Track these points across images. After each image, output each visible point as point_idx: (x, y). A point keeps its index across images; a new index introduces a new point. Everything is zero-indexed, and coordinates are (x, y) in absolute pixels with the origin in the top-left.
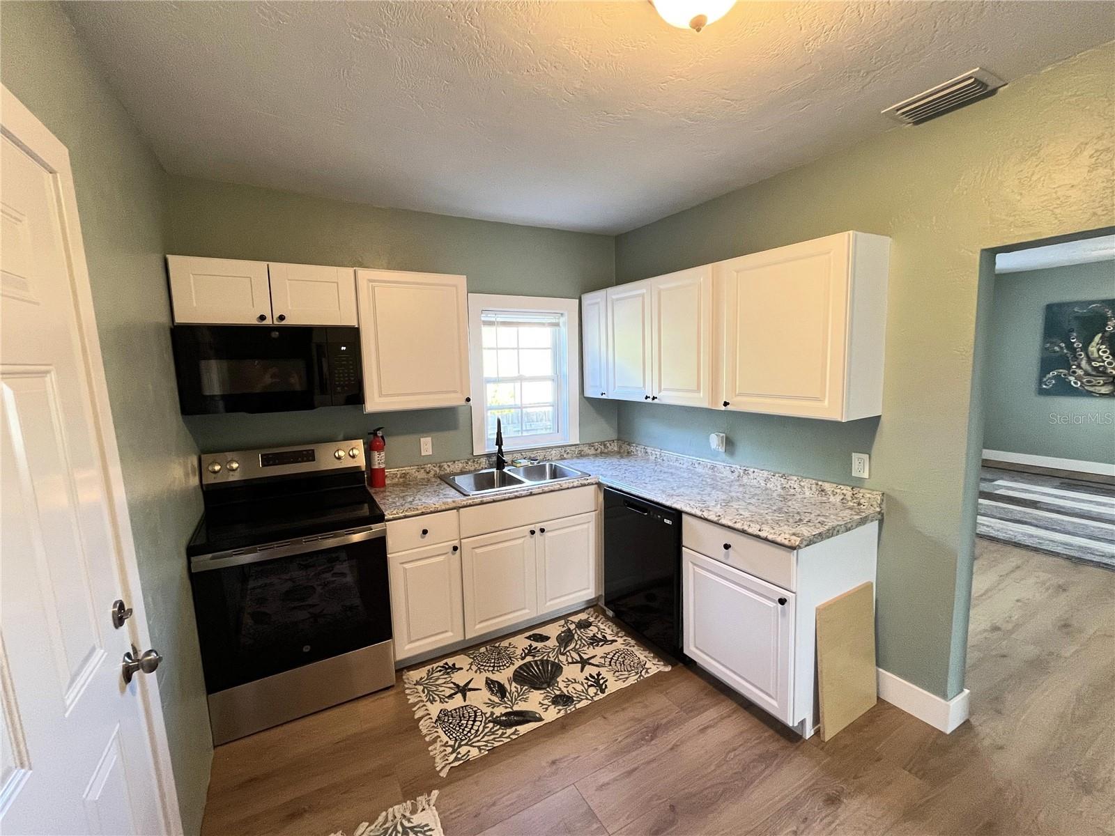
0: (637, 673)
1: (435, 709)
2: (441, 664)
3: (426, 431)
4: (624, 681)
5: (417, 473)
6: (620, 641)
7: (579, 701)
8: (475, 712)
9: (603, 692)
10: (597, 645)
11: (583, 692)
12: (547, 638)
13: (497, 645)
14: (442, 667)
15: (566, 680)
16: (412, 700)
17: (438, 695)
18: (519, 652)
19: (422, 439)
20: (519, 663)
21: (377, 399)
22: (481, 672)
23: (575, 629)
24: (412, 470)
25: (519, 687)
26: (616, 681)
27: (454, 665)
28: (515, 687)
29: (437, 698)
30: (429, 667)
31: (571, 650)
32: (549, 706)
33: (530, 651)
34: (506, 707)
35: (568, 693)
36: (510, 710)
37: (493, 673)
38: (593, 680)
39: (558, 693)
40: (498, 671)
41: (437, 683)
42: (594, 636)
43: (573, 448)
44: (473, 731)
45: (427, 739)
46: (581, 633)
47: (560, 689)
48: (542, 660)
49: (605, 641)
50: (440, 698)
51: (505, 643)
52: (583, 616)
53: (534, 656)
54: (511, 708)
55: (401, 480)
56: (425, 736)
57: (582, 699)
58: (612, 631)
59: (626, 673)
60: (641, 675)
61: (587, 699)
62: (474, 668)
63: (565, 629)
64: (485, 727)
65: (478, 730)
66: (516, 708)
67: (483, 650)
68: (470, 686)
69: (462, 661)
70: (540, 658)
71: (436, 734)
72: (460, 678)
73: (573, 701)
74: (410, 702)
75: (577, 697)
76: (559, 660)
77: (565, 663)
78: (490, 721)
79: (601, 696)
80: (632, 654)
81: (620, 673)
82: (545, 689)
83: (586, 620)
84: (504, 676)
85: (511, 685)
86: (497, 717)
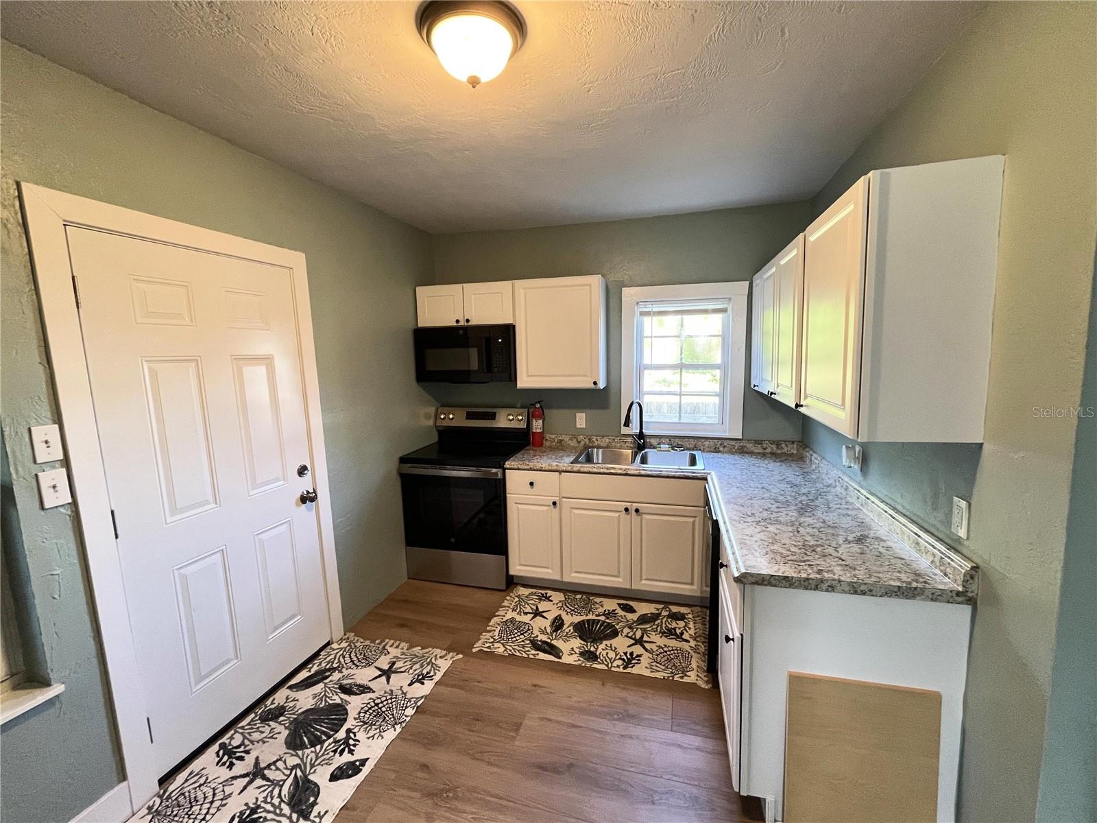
0: (672, 673)
1: (510, 615)
2: (543, 592)
3: (580, 408)
4: (652, 672)
5: (570, 442)
6: (693, 643)
7: (600, 663)
8: (529, 630)
9: (624, 668)
10: (666, 637)
11: (610, 660)
12: (634, 611)
13: (591, 598)
14: (543, 595)
15: (609, 645)
16: (506, 603)
17: (521, 608)
18: (601, 610)
19: (577, 414)
20: (591, 617)
21: (525, 378)
22: (561, 609)
23: (665, 616)
24: (566, 438)
25: (572, 631)
26: (646, 668)
27: (550, 597)
28: (570, 630)
29: (518, 611)
30: (534, 591)
31: (641, 629)
32: (576, 653)
33: (608, 614)
34: (549, 638)
35: (600, 654)
36: (549, 641)
37: (567, 614)
38: (629, 657)
39: (592, 649)
40: (572, 614)
41: (528, 602)
42: (675, 629)
43: (733, 443)
44: (515, 639)
45: (488, 628)
46: (667, 620)
47: (597, 649)
48: (609, 623)
49: (679, 637)
50: (520, 611)
51: (598, 600)
52: (683, 610)
53: (608, 618)
54: (551, 640)
55: (557, 444)
56: (489, 626)
57: (603, 663)
58: (695, 634)
59: (663, 668)
60: (673, 677)
61: (607, 666)
62: (560, 605)
63: (657, 612)
64: (523, 641)
65: (517, 640)
66: (554, 642)
67: (579, 596)
68: (544, 614)
69: (557, 597)
70: (610, 621)
71: (495, 628)
72: (543, 606)
73: (596, 660)
74: (503, 604)
75: (602, 660)
76: (622, 631)
77: (624, 634)
78: (530, 640)
79: (621, 670)
80: (690, 657)
81: (658, 665)
82: (587, 642)
83: (684, 614)
84: (569, 620)
85: (568, 627)
86: (538, 641)
